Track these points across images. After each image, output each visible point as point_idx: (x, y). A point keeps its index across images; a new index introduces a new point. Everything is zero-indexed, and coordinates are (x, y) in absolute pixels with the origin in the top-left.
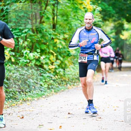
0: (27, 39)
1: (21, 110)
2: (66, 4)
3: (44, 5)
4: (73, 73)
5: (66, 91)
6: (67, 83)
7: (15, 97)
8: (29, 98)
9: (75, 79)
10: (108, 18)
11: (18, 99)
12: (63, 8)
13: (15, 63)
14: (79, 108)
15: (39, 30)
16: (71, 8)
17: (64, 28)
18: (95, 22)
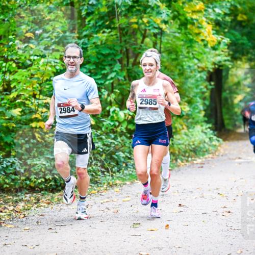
0: (114, 90)
1: (105, 201)
2: (174, 34)
3: (139, 36)
4: (185, 142)
5: (175, 171)
6: (177, 157)
7: (96, 179)
8: (118, 182)
9: (188, 151)
10: (240, 56)
11: (101, 183)
12: (170, 41)
13: (97, 127)
14: (195, 197)
15: (133, 75)
16: (182, 40)
17: (172, 71)
18: (220, 62)
